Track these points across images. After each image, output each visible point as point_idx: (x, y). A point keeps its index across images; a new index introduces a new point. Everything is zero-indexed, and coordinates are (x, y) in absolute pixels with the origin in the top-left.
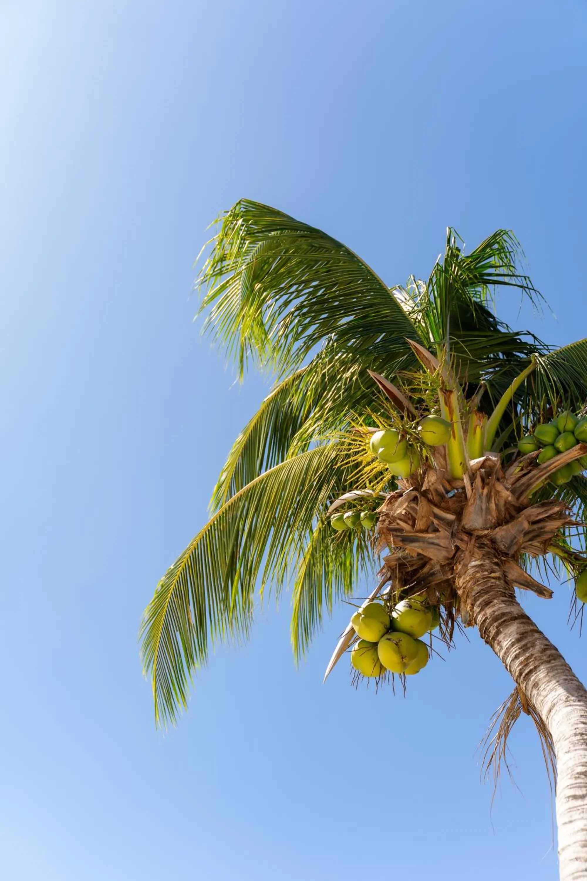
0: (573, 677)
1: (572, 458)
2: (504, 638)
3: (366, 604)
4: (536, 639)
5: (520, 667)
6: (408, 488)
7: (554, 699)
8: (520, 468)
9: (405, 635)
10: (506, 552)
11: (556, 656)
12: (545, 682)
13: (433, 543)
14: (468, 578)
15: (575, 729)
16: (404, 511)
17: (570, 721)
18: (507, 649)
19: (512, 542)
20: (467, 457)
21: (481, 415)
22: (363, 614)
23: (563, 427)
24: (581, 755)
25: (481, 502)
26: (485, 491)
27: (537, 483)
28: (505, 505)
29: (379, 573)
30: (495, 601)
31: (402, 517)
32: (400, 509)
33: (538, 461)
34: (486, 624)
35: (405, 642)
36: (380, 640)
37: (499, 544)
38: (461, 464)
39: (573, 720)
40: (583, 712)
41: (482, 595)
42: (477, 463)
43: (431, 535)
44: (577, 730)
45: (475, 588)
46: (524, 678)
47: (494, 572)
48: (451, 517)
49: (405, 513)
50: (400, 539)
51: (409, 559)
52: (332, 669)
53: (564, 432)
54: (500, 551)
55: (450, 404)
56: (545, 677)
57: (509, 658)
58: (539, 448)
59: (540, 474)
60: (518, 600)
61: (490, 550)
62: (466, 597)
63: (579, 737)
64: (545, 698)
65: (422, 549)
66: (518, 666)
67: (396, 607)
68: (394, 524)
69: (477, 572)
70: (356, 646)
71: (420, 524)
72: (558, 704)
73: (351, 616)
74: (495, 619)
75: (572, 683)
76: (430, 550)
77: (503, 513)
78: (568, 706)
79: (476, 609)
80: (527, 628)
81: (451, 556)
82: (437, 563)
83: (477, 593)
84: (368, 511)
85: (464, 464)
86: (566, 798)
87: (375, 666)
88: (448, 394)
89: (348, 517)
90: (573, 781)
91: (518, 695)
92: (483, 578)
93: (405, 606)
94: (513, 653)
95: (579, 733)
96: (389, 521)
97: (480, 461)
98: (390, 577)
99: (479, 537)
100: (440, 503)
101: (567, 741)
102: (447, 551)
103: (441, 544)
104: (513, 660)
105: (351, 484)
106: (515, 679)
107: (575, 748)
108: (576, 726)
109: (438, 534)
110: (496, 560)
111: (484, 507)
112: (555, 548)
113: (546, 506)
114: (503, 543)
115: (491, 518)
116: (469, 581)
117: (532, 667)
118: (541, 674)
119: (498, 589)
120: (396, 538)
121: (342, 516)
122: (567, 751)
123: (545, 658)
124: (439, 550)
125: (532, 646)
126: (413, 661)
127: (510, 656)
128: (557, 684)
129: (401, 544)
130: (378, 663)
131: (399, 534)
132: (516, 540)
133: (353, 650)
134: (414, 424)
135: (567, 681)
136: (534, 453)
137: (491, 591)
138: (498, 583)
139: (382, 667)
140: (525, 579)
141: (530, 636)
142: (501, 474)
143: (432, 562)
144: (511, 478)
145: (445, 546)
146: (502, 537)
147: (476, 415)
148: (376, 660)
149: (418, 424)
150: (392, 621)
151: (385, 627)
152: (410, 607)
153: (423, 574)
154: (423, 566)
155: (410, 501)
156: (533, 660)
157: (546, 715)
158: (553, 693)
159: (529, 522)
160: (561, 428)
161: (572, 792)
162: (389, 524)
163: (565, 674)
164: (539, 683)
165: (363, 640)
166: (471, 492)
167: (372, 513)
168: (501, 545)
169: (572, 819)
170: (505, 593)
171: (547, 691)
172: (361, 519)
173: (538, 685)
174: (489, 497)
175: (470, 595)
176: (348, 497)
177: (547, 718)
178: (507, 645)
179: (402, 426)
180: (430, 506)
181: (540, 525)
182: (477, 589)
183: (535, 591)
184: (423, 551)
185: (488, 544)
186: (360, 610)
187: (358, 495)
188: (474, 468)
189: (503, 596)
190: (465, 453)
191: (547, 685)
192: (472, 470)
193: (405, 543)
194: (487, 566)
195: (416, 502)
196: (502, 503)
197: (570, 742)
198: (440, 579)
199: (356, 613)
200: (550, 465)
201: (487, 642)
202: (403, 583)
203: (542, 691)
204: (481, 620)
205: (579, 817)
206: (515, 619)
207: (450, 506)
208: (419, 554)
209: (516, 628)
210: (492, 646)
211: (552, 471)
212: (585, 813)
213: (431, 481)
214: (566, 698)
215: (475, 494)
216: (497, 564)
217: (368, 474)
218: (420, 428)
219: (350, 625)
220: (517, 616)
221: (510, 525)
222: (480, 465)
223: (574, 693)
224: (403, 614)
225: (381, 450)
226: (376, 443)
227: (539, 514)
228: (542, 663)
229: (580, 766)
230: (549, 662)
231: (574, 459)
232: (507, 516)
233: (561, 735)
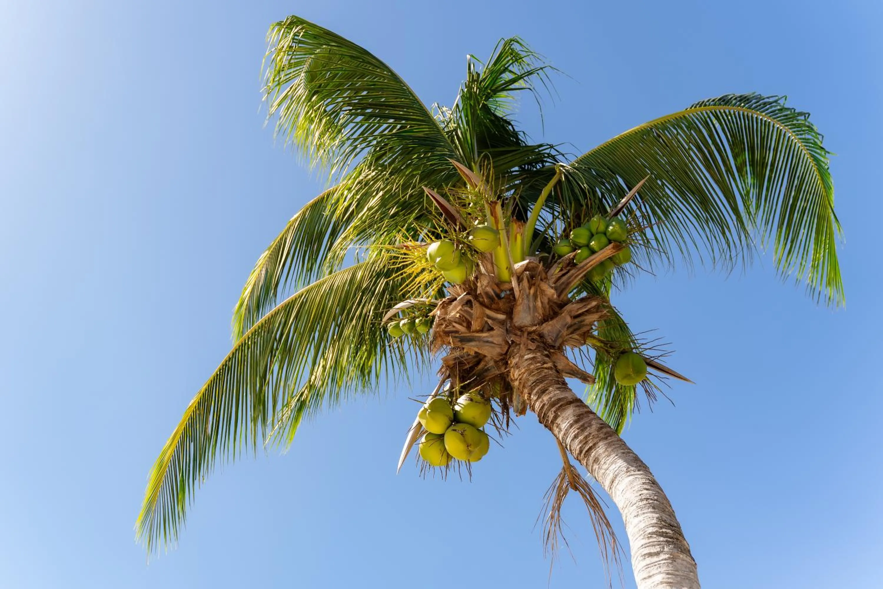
0: (629, 451)
1: (606, 257)
2: (562, 421)
3: (429, 400)
4: (592, 419)
5: (580, 445)
6: (461, 293)
7: (616, 471)
8: (560, 268)
9: (468, 426)
10: (553, 344)
11: (611, 433)
12: (605, 457)
13: (487, 342)
14: (523, 370)
15: (640, 495)
16: (458, 315)
17: (634, 489)
18: (566, 430)
19: (558, 335)
20: (512, 262)
21: (520, 223)
22: (430, 409)
23: (596, 229)
24: (650, 518)
25: (529, 301)
26: (532, 291)
27: (575, 281)
28: (548, 303)
29: (438, 372)
30: (551, 389)
31: (457, 320)
32: (454, 312)
33: (575, 261)
34: (545, 410)
35: (469, 431)
36: (446, 431)
37: (547, 338)
38: (507, 268)
39: (636, 488)
40: (645, 480)
41: (538, 384)
42: (521, 266)
43: (484, 335)
44: (642, 496)
45: (531, 378)
46: (585, 454)
47: (547, 363)
48: (501, 317)
49: (460, 316)
50: (458, 339)
51: (466, 358)
52: (403, 461)
53: (597, 233)
54: (548, 344)
55: (495, 215)
56: (605, 452)
57: (568, 439)
58: (575, 250)
59: (578, 273)
60: (569, 386)
61: (539, 344)
62: (523, 388)
63: (645, 502)
64: (606, 471)
65: (478, 348)
66: (578, 445)
67: (458, 401)
68: (450, 327)
69: (531, 364)
70: (423, 439)
71: (475, 325)
72: (619, 475)
73: (418, 411)
74: (553, 405)
75: (629, 456)
76: (484, 348)
77: (547, 310)
78: (630, 476)
79: (533, 397)
80: (582, 410)
81: (504, 352)
82: (491, 359)
83: (533, 383)
84: (423, 318)
85: (510, 268)
86: (642, 556)
87: (442, 456)
88: (493, 205)
89: (404, 324)
90: (647, 541)
91: (565, 474)
92: (537, 369)
93: (466, 400)
94: (572, 433)
95: (645, 498)
96: (446, 325)
97: (523, 265)
98: (449, 375)
99: (529, 333)
100: (491, 304)
101: (635, 507)
102: (501, 348)
103: (495, 342)
104: (573, 440)
105: (404, 295)
106: (575, 457)
107: (643, 512)
108: (640, 493)
109: (492, 333)
110: (546, 353)
111: (531, 306)
112: (592, 339)
113: (584, 302)
114: (551, 337)
115: (538, 315)
116: (524, 373)
117: (591, 445)
118: (601, 449)
119: (551, 378)
120: (454, 338)
121: (399, 324)
122: (636, 515)
123: (602, 435)
124: (493, 347)
125: (589, 426)
126: (476, 450)
127: (569, 436)
128: (616, 457)
129: (459, 344)
130: (445, 452)
131: (457, 335)
132: (561, 334)
133: (421, 442)
134: (465, 234)
135: (625, 454)
136: (571, 255)
137: (545, 380)
138: (550, 372)
139: (449, 456)
140: (571, 368)
141: (586, 417)
142: (544, 275)
143: (486, 359)
144: (552, 278)
145: (499, 343)
146: (549, 332)
147: (516, 223)
148: (443, 450)
149: (468, 234)
150: (456, 414)
151: (450, 420)
152: (471, 400)
153: (478, 370)
154: (478, 363)
155: (464, 305)
156: (592, 438)
157: (609, 486)
158: (613, 466)
159: (571, 317)
160: (594, 230)
161: (647, 551)
162: (445, 328)
163: (621, 448)
164: (599, 458)
165: (430, 433)
166: (519, 293)
167: (427, 319)
168: (549, 339)
169: (651, 574)
170: (558, 381)
171: (608, 465)
172: (416, 326)
173: (598, 460)
174: (535, 296)
175: (526, 385)
176: (402, 306)
177: (611, 488)
178: (566, 426)
179: (456, 236)
180: (482, 309)
181: (579, 319)
182: (532, 379)
183: (580, 378)
184: (479, 349)
185: (537, 338)
186: (426, 406)
187: (412, 303)
188: (518, 271)
189: (557, 384)
190: (510, 258)
191: (607, 459)
192: (516, 273)
193: (464, 343)
194: (539, 358)
195: (469, 305)
196: (546, 301)
197: (637, 507)
198: (494, 374)
199: (422, 409)
200: (587, 264)
201: (546, 426)
202: (462, 379)
203: (603, 465)
204: (539, 407)
205: (657, 572)
206: (570, 403)
207: (500, 307)
208: (476, 353)
209: (572, 410)
210: (551, 429)
211: (588, 270)
212: (661, 568)
213: (484, 285)
214: (627, 469)
215: (523, 295)
216: (547, 356)
217: (418, 285)
218: (471, 238)
219: (417, 420)
220: (571, 400)
221: (554, 321)
222: (524, 268)
223: (633, 463)
224: (465, 407)
225: (438, 259)
226: (433, 254)
227: (579, 309)
228: (600, 440)
229: (650, 527)
230: (606, 438)
231: (608, 257)
232: (551, 313)
233: (627, 502)
